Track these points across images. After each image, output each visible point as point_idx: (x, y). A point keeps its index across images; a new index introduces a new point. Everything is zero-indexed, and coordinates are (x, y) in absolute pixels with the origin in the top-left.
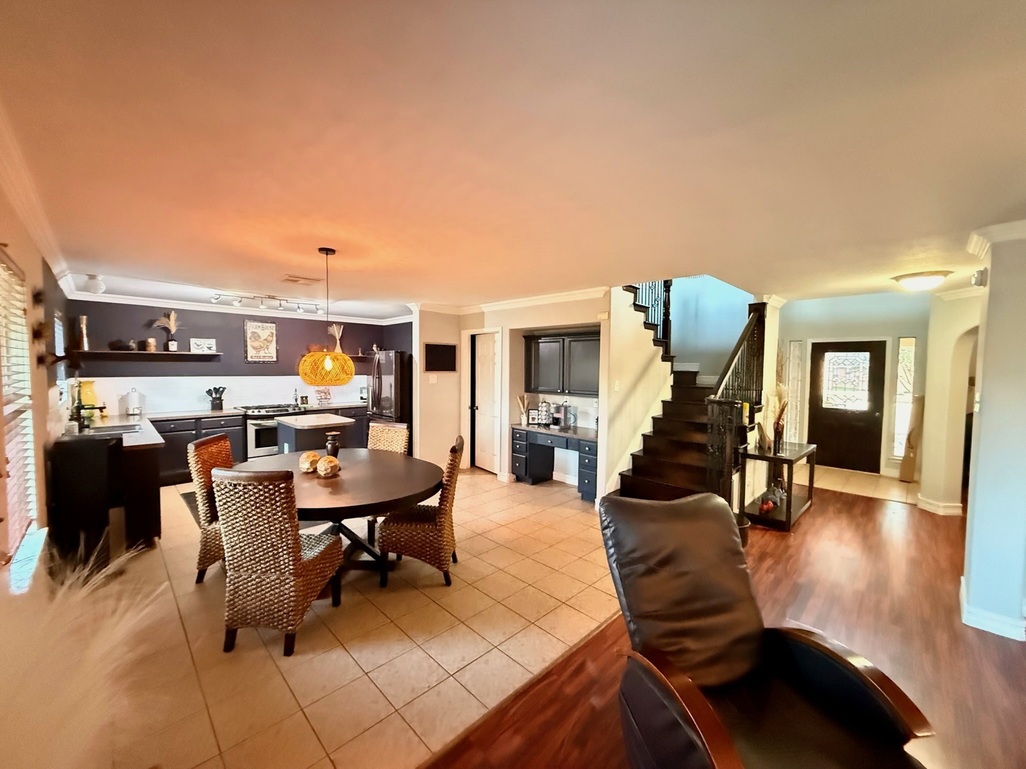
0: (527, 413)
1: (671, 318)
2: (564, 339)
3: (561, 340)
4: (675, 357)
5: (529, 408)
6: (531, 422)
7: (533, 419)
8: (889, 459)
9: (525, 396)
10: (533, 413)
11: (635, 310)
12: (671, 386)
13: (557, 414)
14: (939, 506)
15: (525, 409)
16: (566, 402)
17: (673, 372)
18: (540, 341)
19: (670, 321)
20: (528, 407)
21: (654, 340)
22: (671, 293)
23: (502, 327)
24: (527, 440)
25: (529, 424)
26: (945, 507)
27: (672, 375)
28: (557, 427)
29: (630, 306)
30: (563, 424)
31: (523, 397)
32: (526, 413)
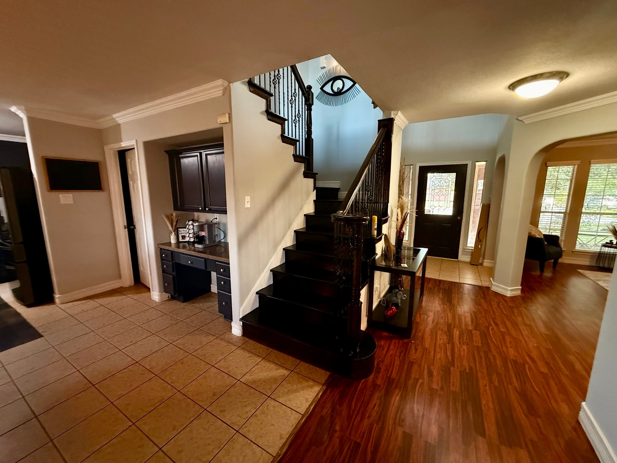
0: (176, 231)
1: (313, 136)
2: (201, 154)
3: (198, 154)
4: (317, 174)
5: (178, 226)
6: (181, 240)
7: (184, 237)
8: (464, 249)
9: (174, 214)
10: (182, 231)
11: (269, 119)
12: (314, 201)
13: (202, 232)
14: (506, 290)
15: (174, 229)
16: (216, 218)
17: (315, 188)
18: (181, 156)
19: (313, 139)
20: (176, 225)
21: (293, 155)
22: (312, 112)
23: (136, 140)
24: (172, 260)
25: (178, 242)
26: (512, 290)
27: (315, 190)
28: (200, 246)
29: (262, 113)
30: (207, 242)
31: (172, 215)
32: (174, 231)
